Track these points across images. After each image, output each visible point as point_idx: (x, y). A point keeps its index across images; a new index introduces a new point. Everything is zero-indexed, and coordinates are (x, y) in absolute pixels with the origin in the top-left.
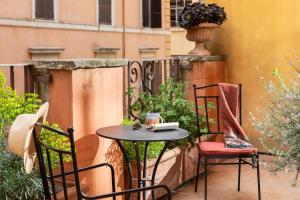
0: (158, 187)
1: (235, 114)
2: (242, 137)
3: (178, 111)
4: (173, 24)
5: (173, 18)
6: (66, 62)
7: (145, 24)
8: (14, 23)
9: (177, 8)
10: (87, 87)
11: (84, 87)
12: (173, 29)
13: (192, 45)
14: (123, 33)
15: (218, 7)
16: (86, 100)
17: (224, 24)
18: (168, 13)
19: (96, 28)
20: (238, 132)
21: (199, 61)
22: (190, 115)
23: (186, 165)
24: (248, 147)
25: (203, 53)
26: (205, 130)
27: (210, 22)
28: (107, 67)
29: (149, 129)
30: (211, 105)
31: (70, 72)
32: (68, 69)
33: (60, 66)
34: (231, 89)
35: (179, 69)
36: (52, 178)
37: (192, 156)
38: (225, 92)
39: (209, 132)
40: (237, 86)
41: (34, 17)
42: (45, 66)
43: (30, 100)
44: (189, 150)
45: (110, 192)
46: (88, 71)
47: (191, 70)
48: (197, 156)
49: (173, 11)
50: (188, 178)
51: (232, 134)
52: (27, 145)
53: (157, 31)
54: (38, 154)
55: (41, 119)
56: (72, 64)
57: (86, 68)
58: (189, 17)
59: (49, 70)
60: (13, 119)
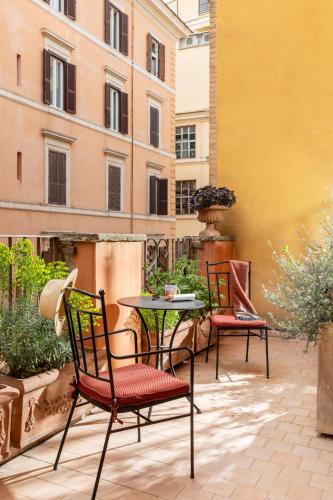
0: (174, 350)
1: (244, 289)
2: (250, 310)
3: (191, 286)
4: (178, 212)
5: (178, 207)
6: (90, 235)
7: (152, 211)
8: (28, 207)
9: (182, 197)
10: (110, 259)
11: (107, 259)
12: (178, 217)
13: (204, 225)
14: (132, 219)
15: (228, 191)
16: (109, 272)
17: (234, 207)
18: (174, 201)
19: (106, 214)
20: (247, 306)
21: (210, 241)
22: (203, 289)
23: (198, 336)
24: (257, 320)
25: (213, 233)
26: (216, 305)
27: (220, 204)
28: (128, 241)
29: (167, 300)
30: (222, 282)
31: (93, 244)
32: (91, 241)
33: (84, 239)
34: (241, 265)
35: (191, 248)
36: (81, 340)
37: (203, 329)
38: (236, 269)
39: (220, 306)
40: (247, 264)
41: (47, 201)
42: (69, 239)
43: (58, 267)
44: (201, 323)
45: (134, 353)
46: (110, 244)
47: (202, 249)
48: (208, 329)
49: (178, 200)
50: (199, 349)
51: (242, 308)
52: (58, 308)
53: (163, 218)
54: (67, 318)
55: (70, 284)
56: (95, 236)
57: (109, 241)
58: (201, 199)
59: (73, 243)
60: (43, 285)
